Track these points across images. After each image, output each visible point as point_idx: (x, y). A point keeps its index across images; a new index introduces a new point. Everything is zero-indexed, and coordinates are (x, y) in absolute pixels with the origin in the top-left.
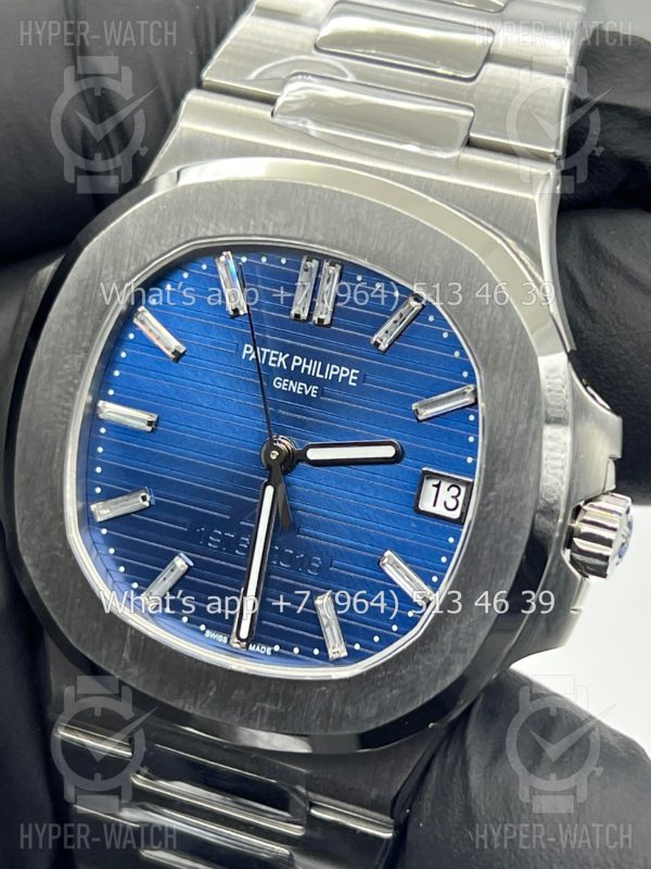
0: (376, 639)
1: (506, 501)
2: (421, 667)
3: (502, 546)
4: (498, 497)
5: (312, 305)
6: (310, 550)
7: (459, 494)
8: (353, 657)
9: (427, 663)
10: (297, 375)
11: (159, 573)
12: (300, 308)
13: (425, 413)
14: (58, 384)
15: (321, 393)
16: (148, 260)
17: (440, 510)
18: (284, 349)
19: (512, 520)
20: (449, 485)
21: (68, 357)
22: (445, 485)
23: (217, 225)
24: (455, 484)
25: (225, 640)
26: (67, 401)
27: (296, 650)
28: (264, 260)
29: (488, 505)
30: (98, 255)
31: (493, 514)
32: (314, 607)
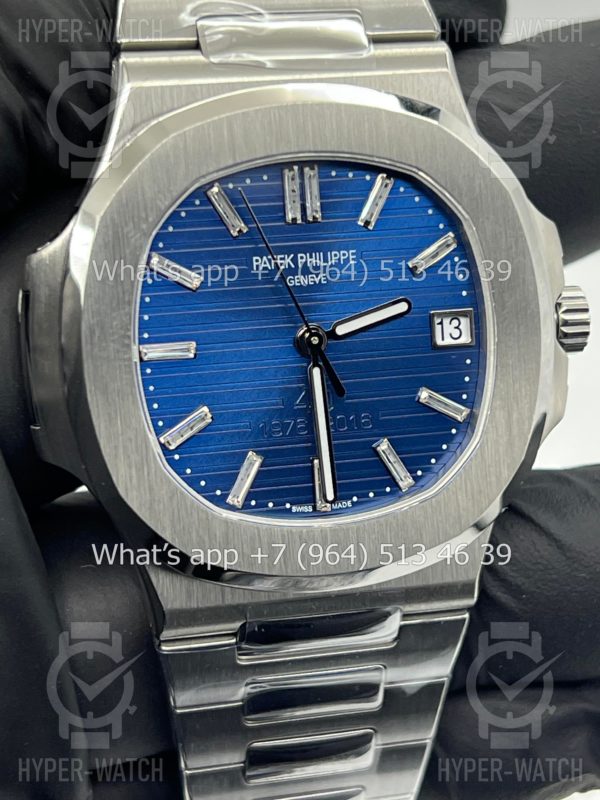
0: (433, 461)
5: (303, 207)
6: (358, 409)
7: (460, 323)
8: (419, 482)
11: (238, 474)
12: (292, 213)
14: (113, 341)
17: (448, 341)
18: (286, 251)
20: (449, 319)
21: (114, 315)
26: (125, 353)
27: (371, 495)
28: (248, 181)
32: (377, 454)
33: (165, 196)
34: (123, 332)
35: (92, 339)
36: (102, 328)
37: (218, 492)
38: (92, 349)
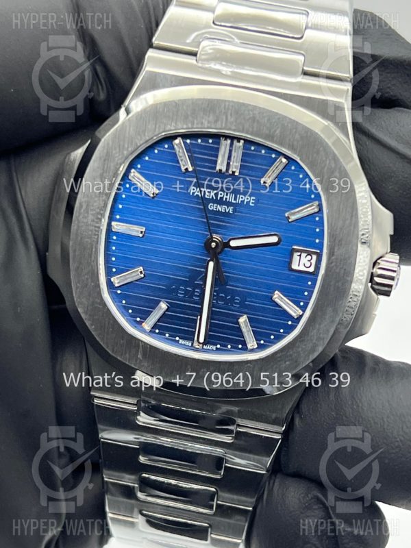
0: (272, 337)
1: (341, 261)
2: (300, 349)
3: (340, 284)
4: (337, 259)
5: (228, 164)
6: (234, 293)
7: (312, 259)
8: (261, 347)
9: (304, 347)
10: (221, 202)
11: (152, 311)
12: (221, 166)
13: (293, 218)
14: (91, 214)
15: (235, 210)
16: (139, 145)
17: (302, 268)
19: (345, 270)
20: (306, 254)
21: (96, 199)
22: (304, 255)
23: (176, 124)
24: (309, 254)
25: (190, 344)
26: (97, 223)
27: (229, 346)
29: (332, 263)
30: (110, 143)
31: (335, 268)
32: (238, 323)
33: (141, 137)
34: (98, 210)
35: (80, 210)
36: (88, 206)
37: (138, 319)
38: (79, 216)
